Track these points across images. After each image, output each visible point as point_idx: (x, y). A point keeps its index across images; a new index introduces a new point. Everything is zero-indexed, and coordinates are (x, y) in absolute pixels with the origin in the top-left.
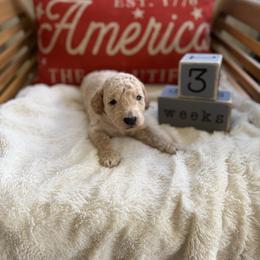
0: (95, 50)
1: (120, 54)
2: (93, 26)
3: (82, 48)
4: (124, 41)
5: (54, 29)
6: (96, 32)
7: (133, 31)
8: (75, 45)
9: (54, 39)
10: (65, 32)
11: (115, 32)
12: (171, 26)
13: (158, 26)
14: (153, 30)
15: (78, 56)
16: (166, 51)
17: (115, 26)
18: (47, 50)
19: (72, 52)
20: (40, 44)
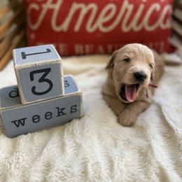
0: (77, 28)
1: (98, 31)
2: (75, 6)
3: (65, 26)
4: (101, 20)
5: (41, 9)
6: (78, 12)
7: (109, 11)
8: (59, 23)
9: (41, 18)
10: (50, 12)
11: (94, 12)
12: (142, 7)
13: (131, 7)
14: (126, 10)
15: (62, 32)
16: (137, 29)
17: (93, 6)
18: (35, 27)
19: (56, 29)
20: (29, 20)
